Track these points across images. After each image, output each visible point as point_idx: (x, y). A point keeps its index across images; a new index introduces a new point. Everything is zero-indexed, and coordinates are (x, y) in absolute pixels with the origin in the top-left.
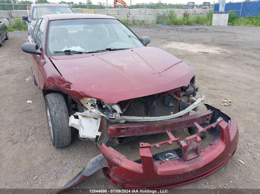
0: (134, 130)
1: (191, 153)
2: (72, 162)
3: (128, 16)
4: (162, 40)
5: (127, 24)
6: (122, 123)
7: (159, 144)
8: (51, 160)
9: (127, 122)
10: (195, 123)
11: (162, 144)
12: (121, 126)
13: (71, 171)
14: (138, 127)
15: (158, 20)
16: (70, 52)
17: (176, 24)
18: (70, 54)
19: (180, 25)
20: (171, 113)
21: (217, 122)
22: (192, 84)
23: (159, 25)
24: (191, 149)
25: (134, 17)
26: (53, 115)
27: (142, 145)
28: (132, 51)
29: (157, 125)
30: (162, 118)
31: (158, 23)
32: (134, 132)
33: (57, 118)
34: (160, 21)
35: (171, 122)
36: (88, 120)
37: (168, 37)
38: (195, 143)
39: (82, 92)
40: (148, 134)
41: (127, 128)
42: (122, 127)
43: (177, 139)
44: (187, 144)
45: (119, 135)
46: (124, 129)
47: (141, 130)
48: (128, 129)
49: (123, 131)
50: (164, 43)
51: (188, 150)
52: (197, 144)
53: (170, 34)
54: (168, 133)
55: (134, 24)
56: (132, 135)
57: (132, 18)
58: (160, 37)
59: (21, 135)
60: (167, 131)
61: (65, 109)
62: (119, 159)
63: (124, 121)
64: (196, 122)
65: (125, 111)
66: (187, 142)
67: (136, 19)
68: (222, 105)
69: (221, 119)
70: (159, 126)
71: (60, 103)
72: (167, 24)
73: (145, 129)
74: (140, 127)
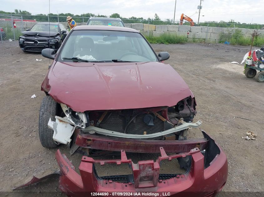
0: (101, 144)
1: (147, 180)
2: (50, 164)
3: (188, 33)
4: (215, 60)
5: (187, 41)
6: (91, 134)
7: (105, 161)
8: (34, 157)
9: (96, 134)
10: (160, 148)
11: (108, 163)
12: (88, 136)
13: (43, 171)
14: (105, 141)
15: (221, 39)
16: (77, 59)
17: (242, 44)
18: (77, 62)
19: (246, 45)
20: (144, 132)
21: (190, 153)
22: (189, 107)
23: (221, 44)
24: (143, 175)
25: (194, 35)
26: (41, 115)
27: (85, 158)
28: (136, 64)
29: (127, 143)
30: (132, 136)
31: (220, 42)
32: (100, 145)
33: (43, 119)
34: (223, 40)
35: (145, 142)
36: (64, 125)
37: (223, 57)
38: (150, 170)
39: (55, 97)
40: (116, 151)
41: (93, 140)
42: (89, 138)
43: (128, 161)
44: (140, 168)
45: (85, 146)
46: (90, 140)
47: (109, 145)
48: (95, 141)
49: (89, 142)
50: (216, 63)
51: (139, 177)
52: (152, 172)
53: (229, 55)
54: (122, 152)
55: (194, 42)
56: (99, 149)
57: (193, 36)
58: (215, 56)
59: (27, 130)
60: (122, 151)
61: (54, 111)
62: (67, 168)
63: (94, 132)
64: (162, 148)
65: (100, 122)
66: (140, 166)
67: (197, 37)
68: (243, 138)
69: (197, 149)
70: (130, 145)
71: (50, 105)
72: (231, 44)
73: (113, 145)
74: (107, 142)
